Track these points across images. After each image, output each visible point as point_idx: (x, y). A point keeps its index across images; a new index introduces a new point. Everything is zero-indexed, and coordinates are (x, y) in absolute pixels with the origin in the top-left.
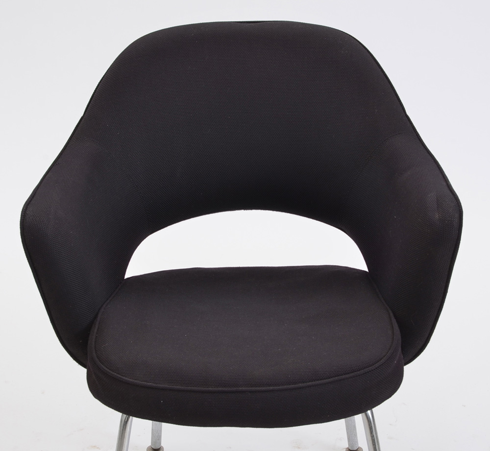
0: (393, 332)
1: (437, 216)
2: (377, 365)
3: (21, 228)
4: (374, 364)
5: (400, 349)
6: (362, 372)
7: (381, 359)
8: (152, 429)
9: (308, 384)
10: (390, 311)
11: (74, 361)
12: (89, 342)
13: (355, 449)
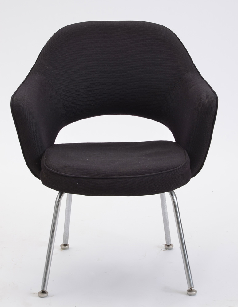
0: (186, 157)
1: (206, 101)
2: (178, 168)
3: (11, 106)
4: (176, 167)
5: (189, 164)
6: (171, 170)
7: (180, 166)
8: (64, 233)
9: (146, 175)
10: (185, 151)
11: (33, 175)
12: (42, 162)
13: (169, 244)
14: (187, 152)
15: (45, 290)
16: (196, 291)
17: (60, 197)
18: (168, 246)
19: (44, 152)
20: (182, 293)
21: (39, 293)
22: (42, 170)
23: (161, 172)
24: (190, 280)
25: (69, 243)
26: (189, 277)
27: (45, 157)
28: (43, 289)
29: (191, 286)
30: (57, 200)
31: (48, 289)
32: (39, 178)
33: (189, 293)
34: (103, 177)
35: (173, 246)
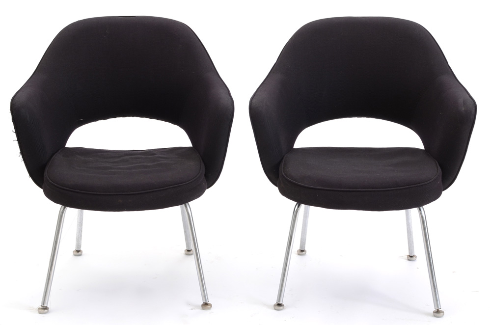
5: (441, 178)
6: (421, 184)
7: (431, 179)
12: (280, 169)
13: (412, 255)
14: (438, 163)
15: (281, 303)
16: (443, 312)
17: (298, 207)
18: (411, 257)
19: (283, 158)
20: (427, 314)
21: (275, 306)
22: (280, 178)
23: (409, 186)
24: (437, 300)
25: (306, 249)
26: (436, 298)
27: (283, 164)
28: (279, 302)
29: (438, 307)
30: (296, 209)
31: (284, 302)
32: (276, 185)
33: (436, 314)
34: (346, 190)
35: (416, 257)
